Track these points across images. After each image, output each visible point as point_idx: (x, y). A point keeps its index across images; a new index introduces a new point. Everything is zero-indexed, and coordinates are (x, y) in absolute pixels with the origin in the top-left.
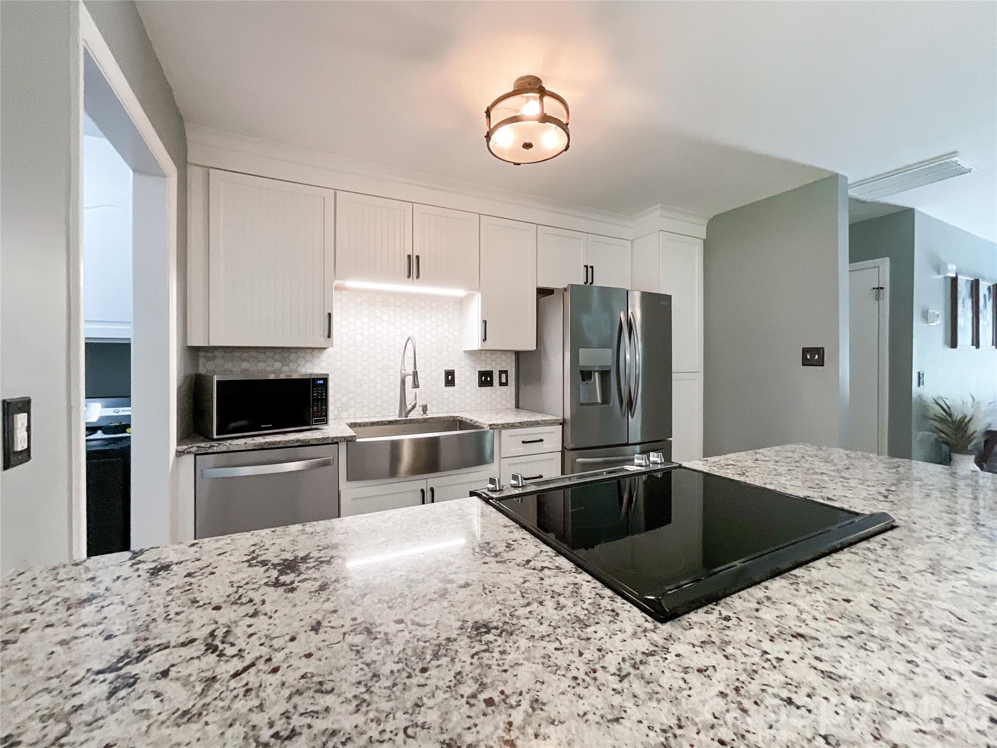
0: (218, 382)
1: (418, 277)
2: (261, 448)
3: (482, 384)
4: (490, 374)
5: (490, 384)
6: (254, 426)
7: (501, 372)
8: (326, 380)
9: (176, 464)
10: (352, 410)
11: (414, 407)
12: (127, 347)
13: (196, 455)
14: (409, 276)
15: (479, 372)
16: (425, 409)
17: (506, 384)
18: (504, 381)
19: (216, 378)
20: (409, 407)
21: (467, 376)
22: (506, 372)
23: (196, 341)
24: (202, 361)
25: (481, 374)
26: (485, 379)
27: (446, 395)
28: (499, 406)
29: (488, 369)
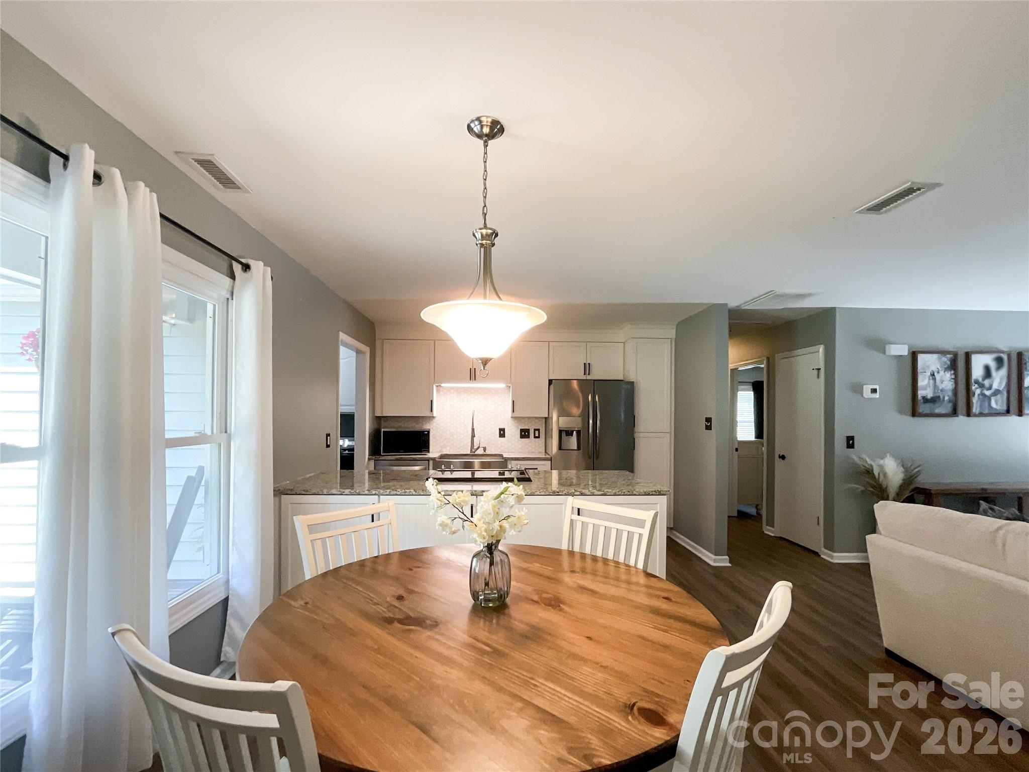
0: (383, 431)
1: (475, 379)
2: (397, 460)
3: (522, 437)
4: (528, 431)
5: (528, 437)
6: (397, 450)
7: (535, 430)
8: (429, 432)
9: (368, 463)
10: (448, 448)
11: (479, 448)
12: (353, 415)
13: (375, 460)
14: (470, 380)
15: (521, 430)
16: (485, 449)
17: (538, 437)
18: (537, 435)
19: (382, 430)
20: (475, 447)
21: (513, 431)
22: (538, 430)
23: (378, 414)
24: (382, 422)
25: (522, 430)
26: (524, 434)
27: (500, 442)
28: (533, 450)
29: (527, 428)
